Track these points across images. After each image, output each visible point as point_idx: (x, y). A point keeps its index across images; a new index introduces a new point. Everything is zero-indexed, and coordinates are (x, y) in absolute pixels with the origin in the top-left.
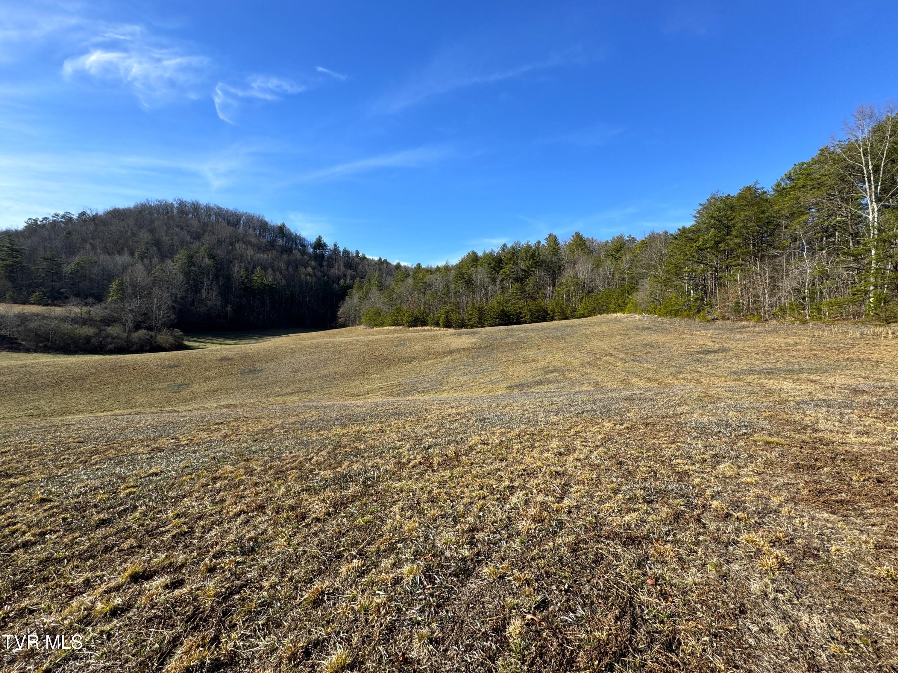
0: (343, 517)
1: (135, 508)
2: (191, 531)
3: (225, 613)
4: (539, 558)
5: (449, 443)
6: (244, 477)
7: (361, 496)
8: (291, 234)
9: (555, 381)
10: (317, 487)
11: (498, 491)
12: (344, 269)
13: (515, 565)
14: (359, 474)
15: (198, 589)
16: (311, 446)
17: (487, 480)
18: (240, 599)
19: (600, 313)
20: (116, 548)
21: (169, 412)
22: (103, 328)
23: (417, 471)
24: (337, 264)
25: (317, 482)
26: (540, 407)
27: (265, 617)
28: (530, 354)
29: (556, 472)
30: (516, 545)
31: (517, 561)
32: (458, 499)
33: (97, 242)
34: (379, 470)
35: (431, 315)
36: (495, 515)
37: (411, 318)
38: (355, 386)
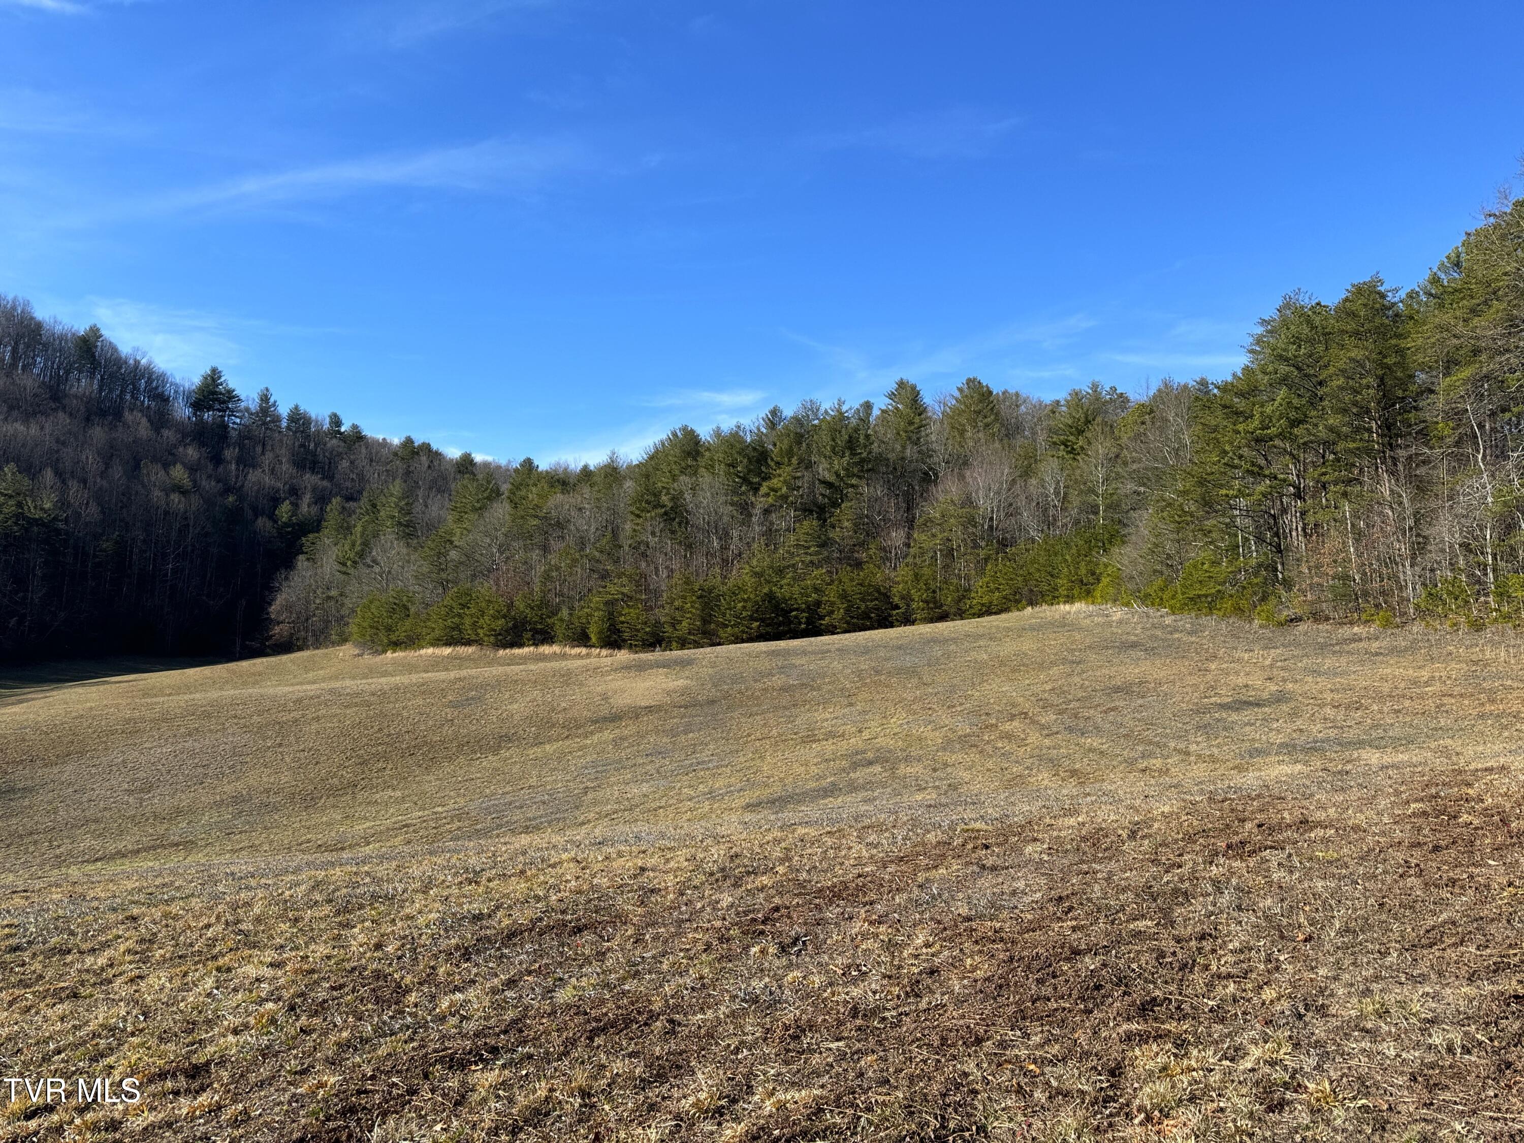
8: (119, 361)
9: (865, 786)
12: (292, 470)
19: (1032, 603)
24: (269, 455)
35: (565, 613)
37: (502, 622)
38: (328, 824)
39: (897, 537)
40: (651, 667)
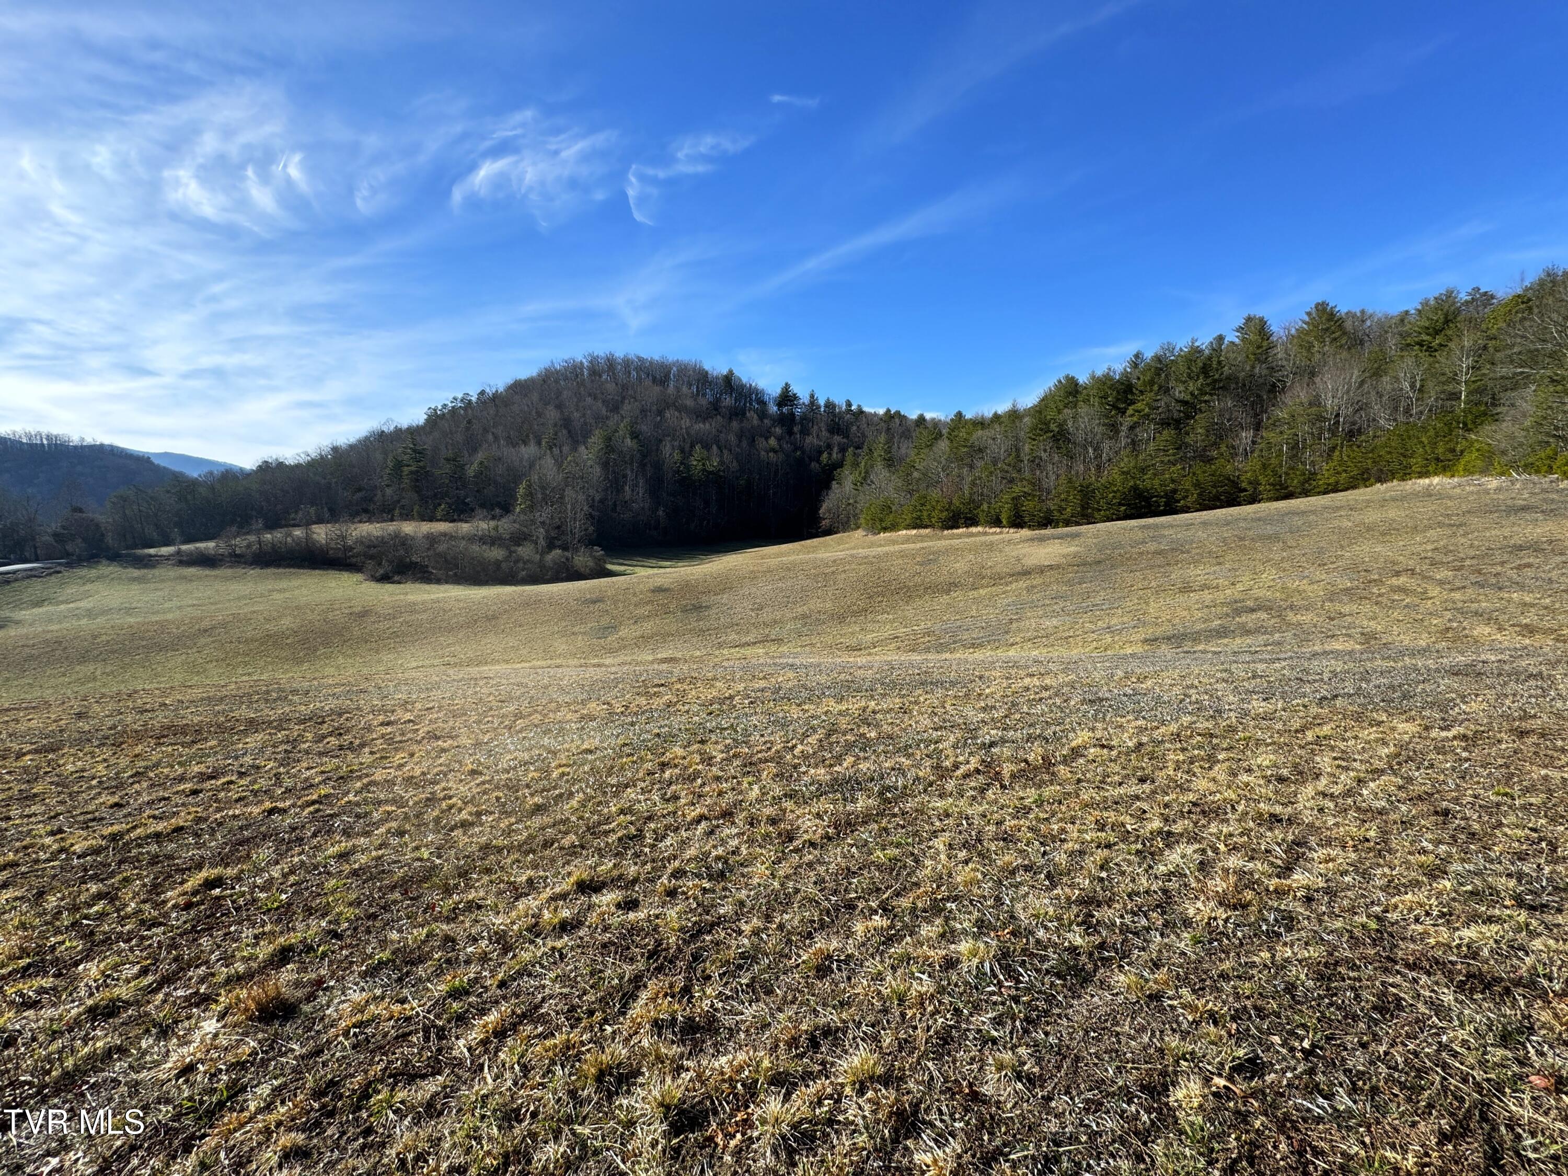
0: (852, 846)
1: (571, 795)
2: (640, 836)
3: (696, 957)
4: (1239, 977)
5: (1030, 739)
6: (700, 767)
7: (877, 814)
8: (743, 386)
9: (1259, 630)
10: (807, 794)
11: (1138, 837)
12: (828, 435)
13: (1184, 980)
14: (872, 779)
15: (657, 917)
16: (791, 728)
17: (1112, 814)
18: (712, 942)
20: (556, 845)
21: (594, 666)
22: (513, 548)
23: (973, 784)
24: (815, 427)
25: (806, 786)
26: (1227, 682)
27: (749, 975)
28: (1198, 573)
29: (1272, 815)
30: (1184, 942)
31: (1186, 974)
32: (1053, 842)
33: (499, 431)
34: (905, 776)
35: (985, 506)
36: (1133, 880)
37: (945, 513)
38: (852, 633)
39: (1246, 436)
40: (1049, 539)
